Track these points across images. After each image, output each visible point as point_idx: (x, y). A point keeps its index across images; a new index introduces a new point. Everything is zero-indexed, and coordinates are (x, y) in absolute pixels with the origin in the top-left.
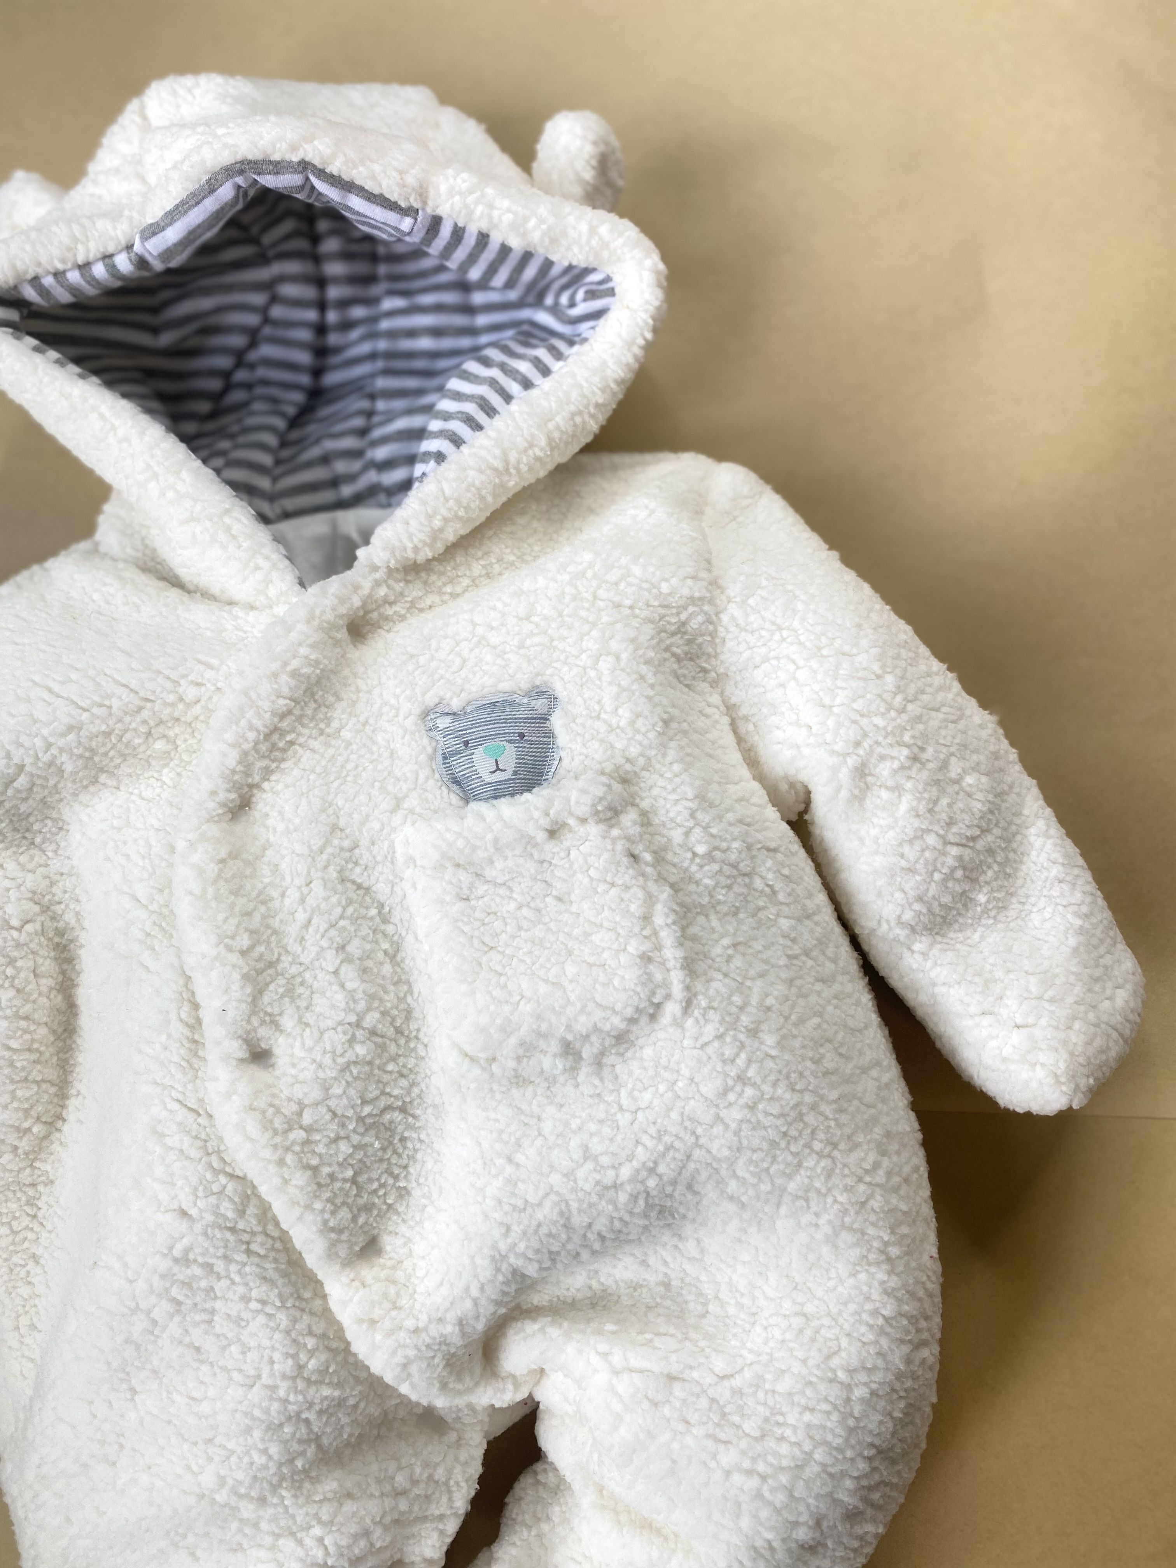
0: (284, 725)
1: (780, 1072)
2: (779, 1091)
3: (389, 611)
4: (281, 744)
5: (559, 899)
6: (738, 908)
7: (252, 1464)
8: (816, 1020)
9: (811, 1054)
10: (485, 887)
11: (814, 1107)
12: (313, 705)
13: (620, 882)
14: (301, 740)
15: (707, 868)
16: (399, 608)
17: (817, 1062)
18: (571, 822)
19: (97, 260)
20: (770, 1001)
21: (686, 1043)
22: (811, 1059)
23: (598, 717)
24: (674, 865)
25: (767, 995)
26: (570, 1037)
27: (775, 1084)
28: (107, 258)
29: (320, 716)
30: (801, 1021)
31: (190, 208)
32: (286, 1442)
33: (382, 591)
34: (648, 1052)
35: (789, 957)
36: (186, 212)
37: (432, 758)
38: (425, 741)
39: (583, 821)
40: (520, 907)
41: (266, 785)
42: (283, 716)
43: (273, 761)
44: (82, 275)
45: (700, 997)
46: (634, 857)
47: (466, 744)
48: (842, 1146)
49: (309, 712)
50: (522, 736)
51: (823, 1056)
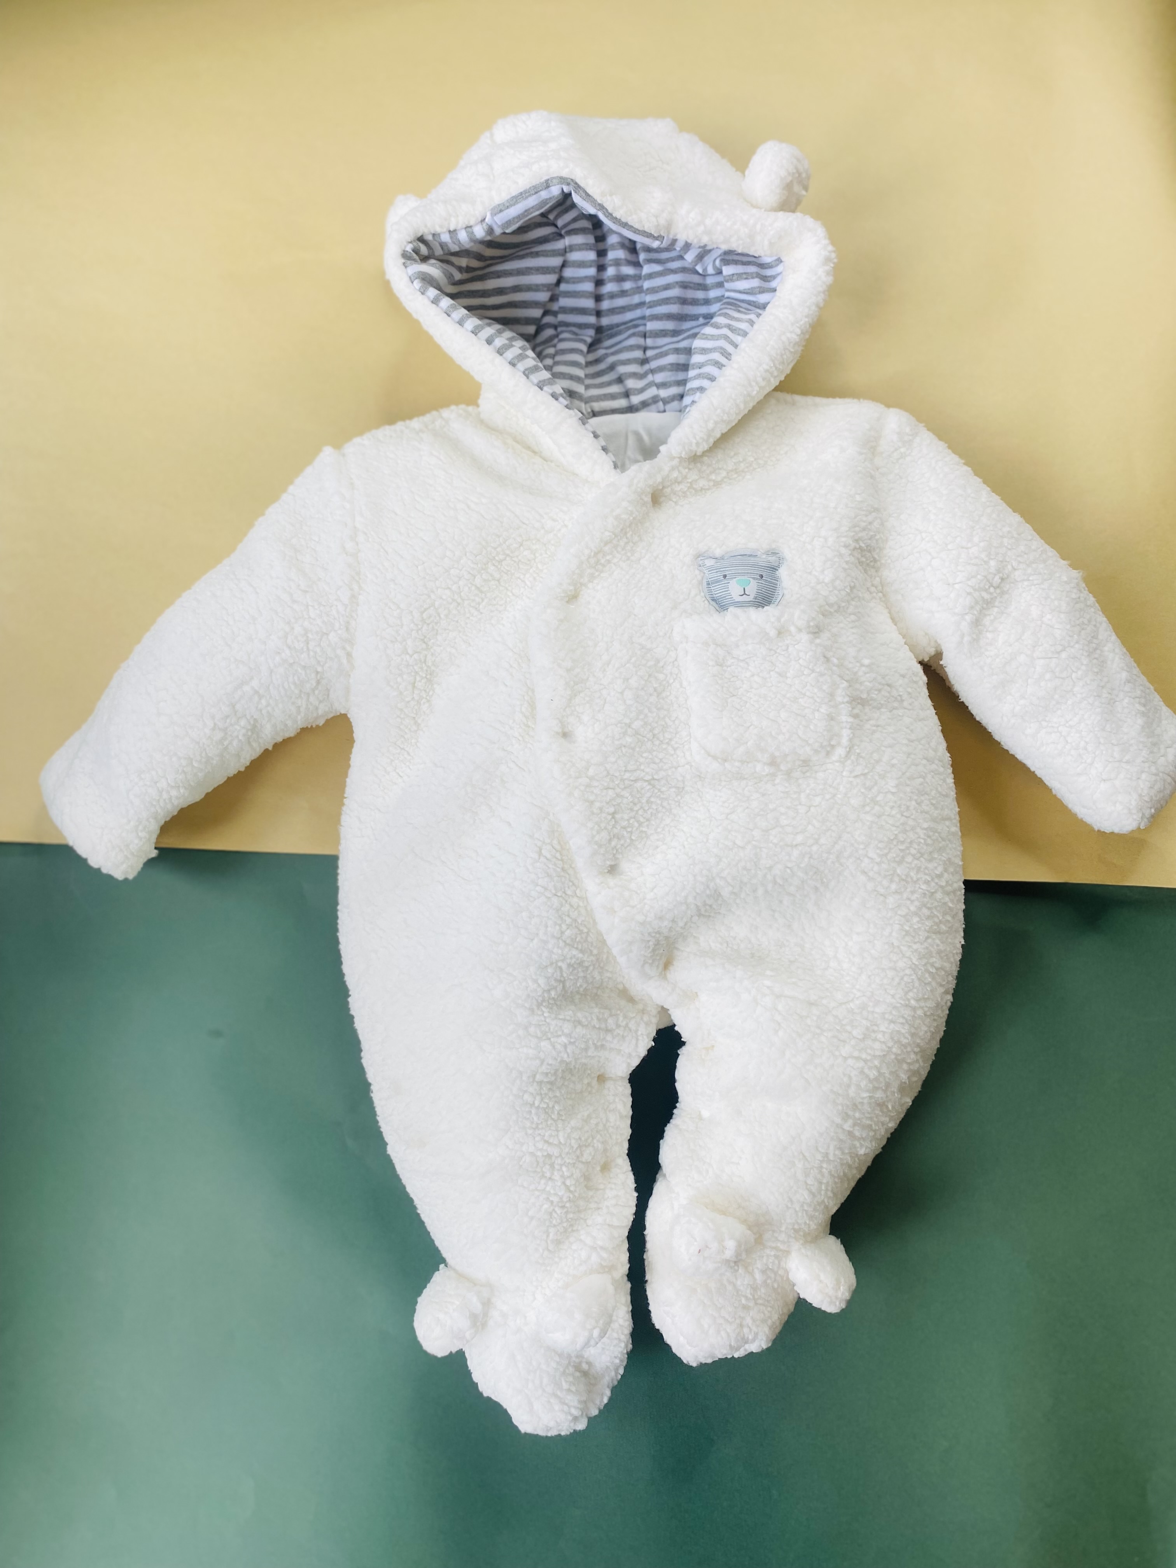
0: (606, 549)
1: (895, 802)
2: (894, 812)
3: (677, 488)
4: (603, 561)
5: (780, 674)
6: (882, 705)
7: (527, 987)
8: (921, 780)
9: (916, 797)
10: (733, 661)
11: (913, 829)
12: (625, 540)
13: (818, 670)
14: (615, 560)
15: (868, 675)
16: (683, 487)
17: (919, 804)
18: (793, 629)
19: (462, 229)
20: (894, 761)
21: (845, 774)
22: (916, 801)
23: (810, 573)
24: (848, 669)
25: (893, 758)
26: (777, 754)
27: (892, 808)
28: (468, 228)
29: (628, 548)
30: (911, 778)
31: (530, 195)
32: (548, 978)
33: (675, 474)
34: (821, 775)
35: (910, 740)
36: (527, 198)
37: (701, 583)
38: (697, 572)
39: (800, 630)
40: (753, 675)
41: (590, 585)
42: (606, 544)
43: (597, 571)
44: (451, 238)
45: (856, 747)
46: (827, 660)
47: (725, 576)
48: (926, 856)
49: (622, 543)
50: (762, 576)
51: (922, 801)
